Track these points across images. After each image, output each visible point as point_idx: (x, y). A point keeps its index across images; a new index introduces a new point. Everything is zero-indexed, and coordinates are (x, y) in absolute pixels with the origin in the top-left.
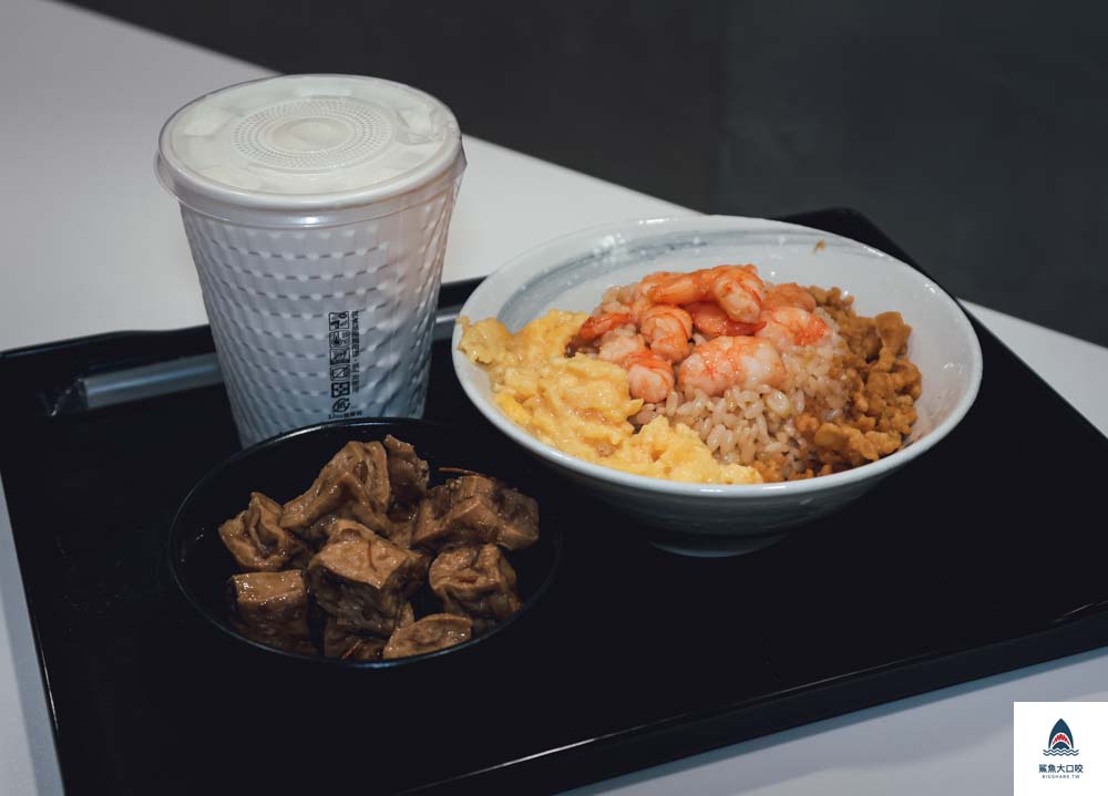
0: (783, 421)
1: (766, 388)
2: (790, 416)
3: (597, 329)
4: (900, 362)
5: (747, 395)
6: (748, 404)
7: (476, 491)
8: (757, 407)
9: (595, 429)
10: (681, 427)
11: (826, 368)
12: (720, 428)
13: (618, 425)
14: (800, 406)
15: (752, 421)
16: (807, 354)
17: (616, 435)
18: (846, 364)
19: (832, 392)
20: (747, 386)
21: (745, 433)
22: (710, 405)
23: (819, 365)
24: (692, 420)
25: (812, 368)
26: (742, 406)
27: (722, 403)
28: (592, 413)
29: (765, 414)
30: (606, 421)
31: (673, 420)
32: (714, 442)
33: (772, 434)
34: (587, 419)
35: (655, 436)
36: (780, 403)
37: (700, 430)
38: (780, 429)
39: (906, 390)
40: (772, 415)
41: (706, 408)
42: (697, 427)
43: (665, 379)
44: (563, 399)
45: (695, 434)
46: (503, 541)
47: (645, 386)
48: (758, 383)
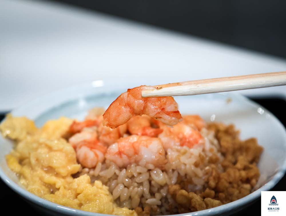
0: (161, 187)
1: (151, 166)
2: (166, 185)
3: (76, 128)
4: (251, 166)
5: (139, 169)
6: (140, 174)
8: (145, 176)
9: (50, 178)
10: (98, 183)
11: (193, 160)
12: (121, 187)
13: (64, 177)
14: (174, 180)
15: (140, 184)
16: (182, 151)
17: (59, 182)
18: (212, 161)
19: (196, 175)
20: (140, 163)
21: (136, 190)
22: (117, 172)
23: (190, 157)
24: (106, 180)
25: (183, 159)
26: (135, 175)
28: (50, 169)
29: (150, 182)
30: (57, 175)
31: (93, 179)
32: (116, 193)
33: (152, 194)
34: (47, 172)
35: (78, 185)
36: (159, 177)
37: (110, 186)
38: (158, 191)
39: (248, 181)
40: (153, 182)
41: (115, 173)
42: (109, 183)
43: (96, 155)
44: (37, 160)
45: (105, 188)
47: (86, 158)
48: (147, 163)
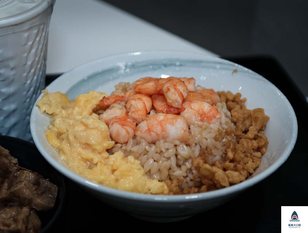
0: (186, 160)
1: (177, 143)
2: (190, 157)
4: (259, 134)
5: (167, 145)
6: (168, 149)
7: (25, 179)
8: (172, 151)
9: (88, 154)
10: (131, 158)
11: (213, 135)
12: (151, 161)
13: (100, 153)
14: (197, 152)
15: (169, 158)
16: (204, 127)
17: (96, 158)
18: (228, 133)
19: (215, 147)
20: (167, 140)
22: (147, 147)
23: (210, 132)
24: (138, 155)
25: (205, 134)
26: (164, 150)
27: (153, 147)
28: (87, 145)
29: (176, 155)
30: (94, 150)
31: (127, 153)
32: (147, 168)
33: (179, 166)
34: (84, 148)
35: (114, 161)
36: (184, 151)
37: (141, 160)
38: (184, 164)
39: (259, 149)
40: (179, 157)
41: (145, 149)
42: (140, 158)
43: (128, 132)
44: (75, 137)
45: (137, 162)
46: (34, 206)
47: (118, 134)
48: (174, 139)
